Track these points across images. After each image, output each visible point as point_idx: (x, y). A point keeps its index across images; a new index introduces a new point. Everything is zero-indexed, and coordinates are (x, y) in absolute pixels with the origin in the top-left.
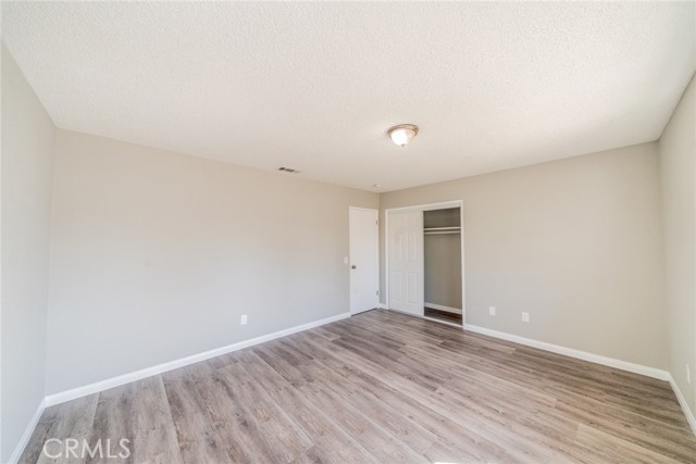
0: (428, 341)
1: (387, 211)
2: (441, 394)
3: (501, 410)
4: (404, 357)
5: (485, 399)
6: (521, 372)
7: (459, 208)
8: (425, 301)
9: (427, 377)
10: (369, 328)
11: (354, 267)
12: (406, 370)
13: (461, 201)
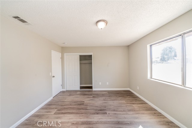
0: (89, 98)
1: (65, 54)
2: (109, 114)
3: (122, 110)
4: (88, 107)
5: (117, 109)
6: (114, 98)
7: (91, 55)
8: (80, 84)
9: (100, 110)
10: (66, 101)
11: (53, 77)
12: (93, 111)
13: (92, 53)
